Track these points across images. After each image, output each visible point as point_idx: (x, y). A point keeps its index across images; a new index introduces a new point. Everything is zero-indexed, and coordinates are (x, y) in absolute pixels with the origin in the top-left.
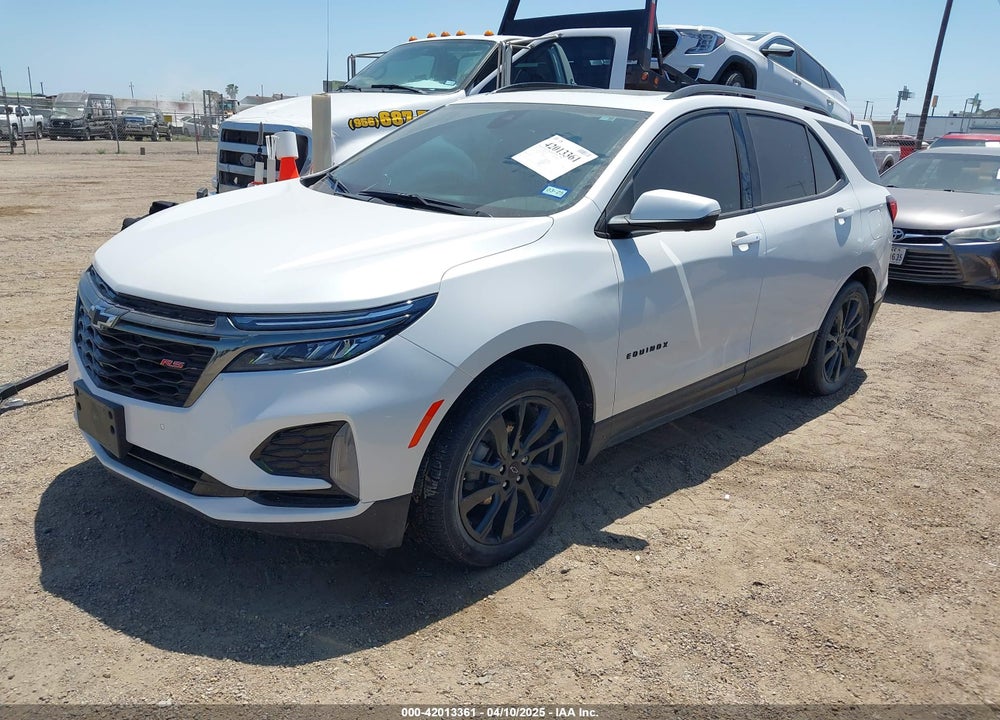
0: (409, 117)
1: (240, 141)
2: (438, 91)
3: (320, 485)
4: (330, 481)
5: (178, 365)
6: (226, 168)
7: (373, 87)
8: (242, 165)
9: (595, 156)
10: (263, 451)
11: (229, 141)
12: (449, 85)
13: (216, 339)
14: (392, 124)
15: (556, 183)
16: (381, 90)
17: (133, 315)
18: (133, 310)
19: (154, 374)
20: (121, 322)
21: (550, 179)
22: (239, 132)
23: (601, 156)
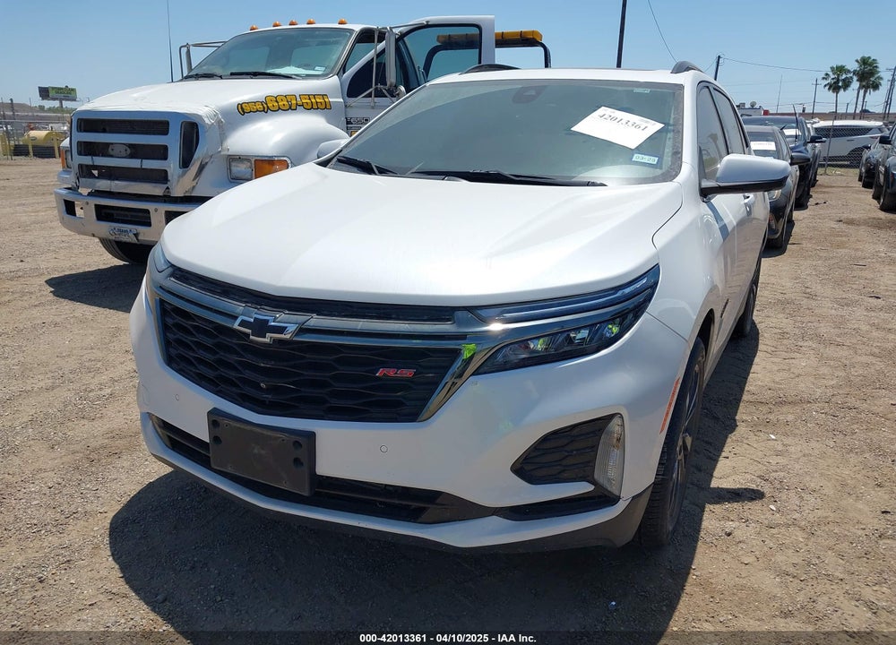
0: (294, 102)
1: (104, 131)
2: (308, 77)
3: (583, 488)
4: (593, 482)
5: (407, 373)
6: (87, 160)
7: (232, 74)
8: (112, 156)
9: (659, 126)
10: (525, 459)
11: (85, 131)
12: (319, 70)
13: (463, 337)
14: (279, 108)
15: (640, 149)
16: (249, 77)
17: (316, 321)
18: (315, 315)
19: (366, 388)
20: (302, 330)
21: (633, 146)
22: (103, 121)
23: (667, 124)
